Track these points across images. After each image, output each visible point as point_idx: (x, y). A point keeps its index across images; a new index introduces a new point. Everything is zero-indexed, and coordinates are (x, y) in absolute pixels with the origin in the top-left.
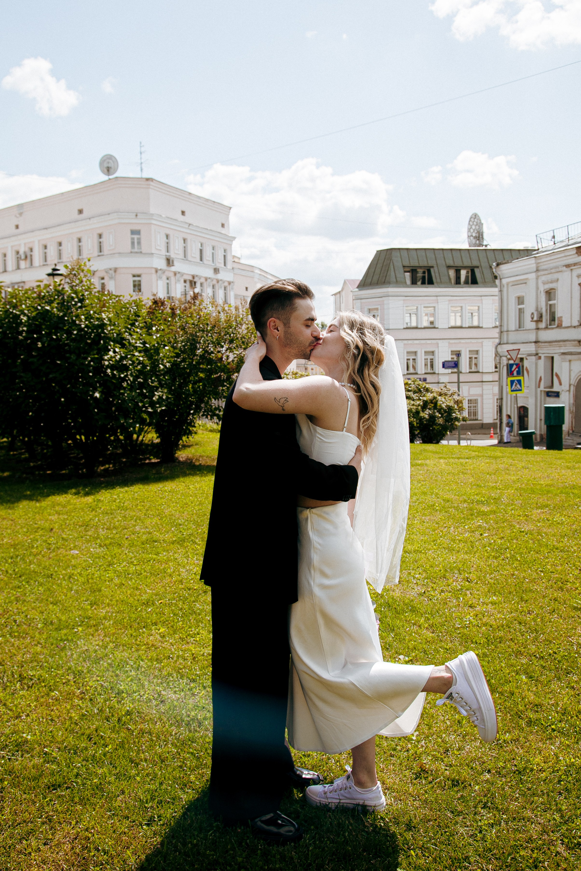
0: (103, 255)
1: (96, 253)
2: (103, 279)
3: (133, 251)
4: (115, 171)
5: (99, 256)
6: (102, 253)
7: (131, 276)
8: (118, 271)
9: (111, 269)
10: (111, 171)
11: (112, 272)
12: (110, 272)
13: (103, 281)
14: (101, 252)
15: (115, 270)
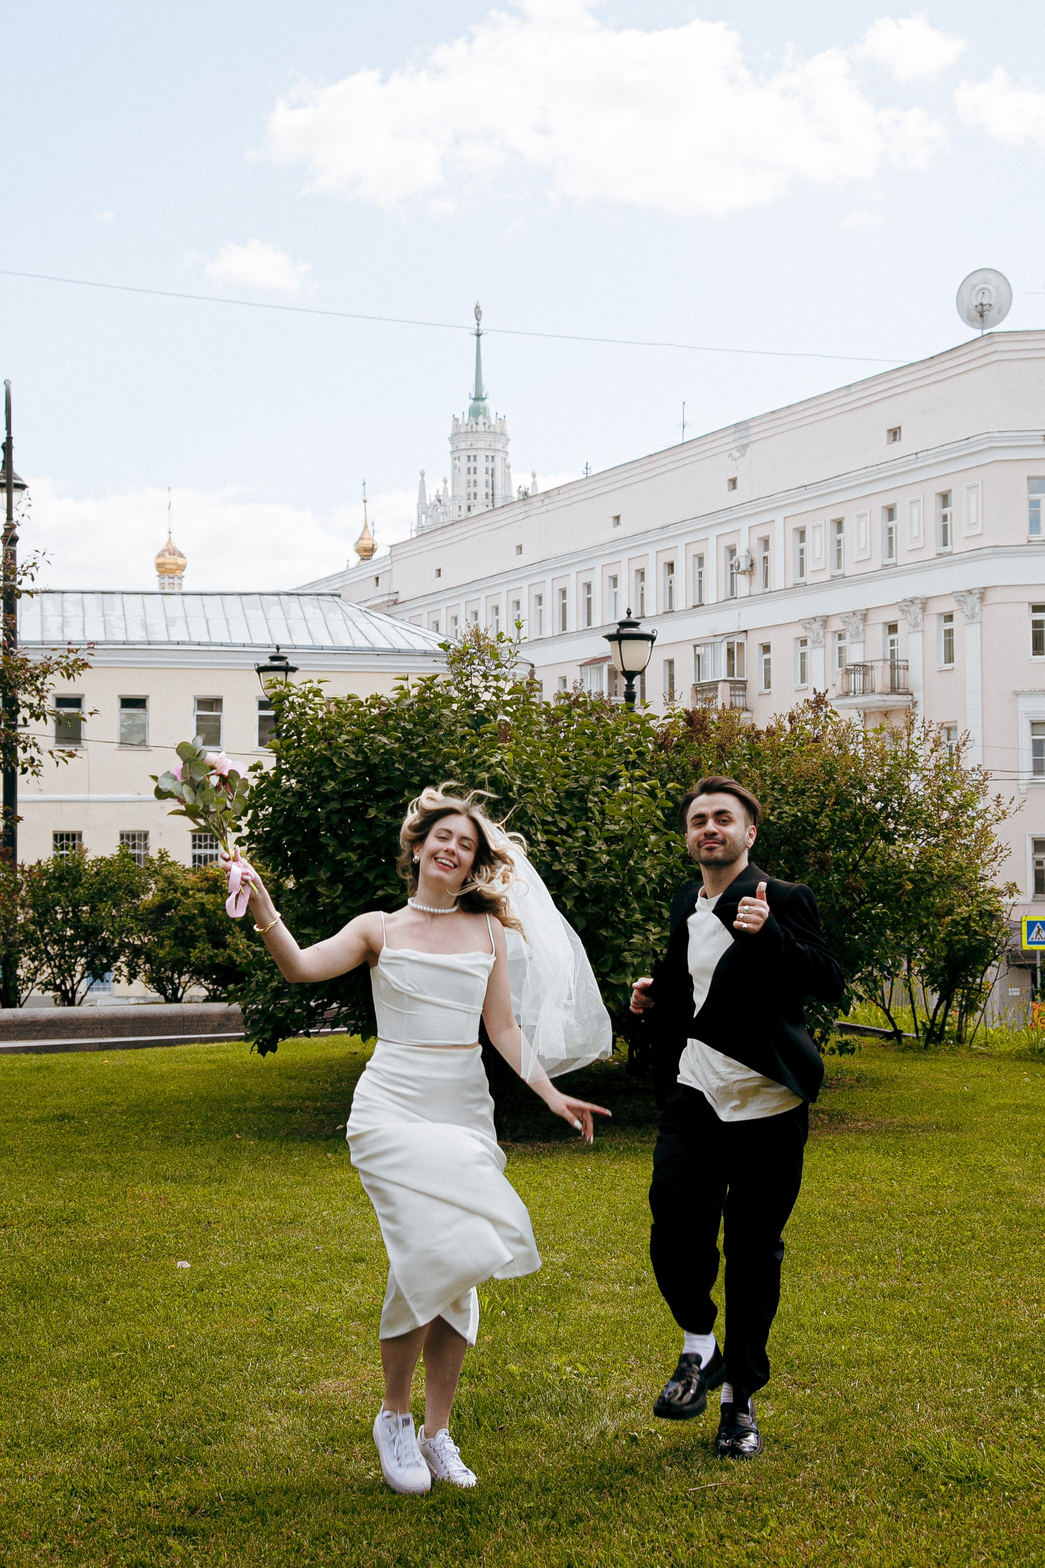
0: (950, 554)
1: (933, 547)
2: (949, 618)
3: (1035, 537)
4: (1003, 313)
5: (940, 555)
6: (948, 549)
7: (1027, 609)
8: (991, 596)
9: (970, 592)
10: (990, 315)
11: (974, 598)
12: (969, 599)
13: (948, 626)
14: (945, 544)
15: (983, 593)
